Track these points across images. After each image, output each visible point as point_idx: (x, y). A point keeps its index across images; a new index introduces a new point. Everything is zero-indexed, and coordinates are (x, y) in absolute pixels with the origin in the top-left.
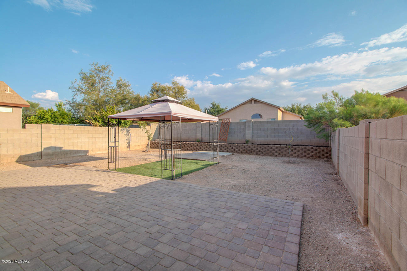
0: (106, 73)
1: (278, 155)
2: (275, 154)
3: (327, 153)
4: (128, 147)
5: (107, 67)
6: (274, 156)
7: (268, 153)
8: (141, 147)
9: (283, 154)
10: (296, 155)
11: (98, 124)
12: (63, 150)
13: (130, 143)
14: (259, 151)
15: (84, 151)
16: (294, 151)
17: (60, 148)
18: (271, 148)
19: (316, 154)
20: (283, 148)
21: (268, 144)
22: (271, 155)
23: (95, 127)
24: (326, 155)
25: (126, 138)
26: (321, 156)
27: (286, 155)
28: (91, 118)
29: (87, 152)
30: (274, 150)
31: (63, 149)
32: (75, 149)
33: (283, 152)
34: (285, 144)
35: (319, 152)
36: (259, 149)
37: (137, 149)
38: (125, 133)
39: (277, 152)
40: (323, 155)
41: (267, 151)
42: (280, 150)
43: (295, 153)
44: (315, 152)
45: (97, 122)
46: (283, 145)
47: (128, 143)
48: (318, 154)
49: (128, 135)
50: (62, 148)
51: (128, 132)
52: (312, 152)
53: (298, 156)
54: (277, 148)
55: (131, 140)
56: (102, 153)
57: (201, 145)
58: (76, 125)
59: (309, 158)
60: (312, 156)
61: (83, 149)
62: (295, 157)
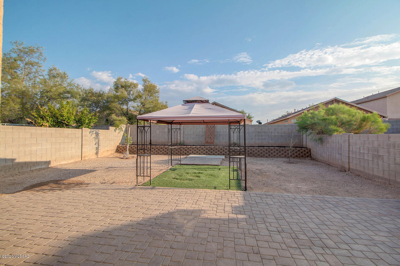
0: (36, 57)
1: (268, 156)
2: (266, 155)
3: (307, 153)
4: (97, 153)
5: (38, 50)
6: (265, 157)
7: (259, 155)
8: (110, 153)
9: (273, 155)
10: (283, 156)
11: (47, 124)
12: (16, 163)
13: (98, 148)
14: (251, 153)
15: (45, 162)
16: (282, 152)
17: (13, 160)
18: (261, 150)
19: (299, 154)
20: (272, 150)
21: (253, 147)
22: (262, 157)
23: (43, 128)
24: (307, 154)
25: (95, 143)
26: (304, 156)
27: (275, 156)
28: (37, 116)
29: (49, 162)
30: (264, 152)
31: (17, 161)
32: (34, 160)
33: (272, 153)
34: (268, 146)
35: (302, 153)
36: (250, 151)
37: (106, 155)
38: (94, 136)
39: (267, 153)
40: (305, 154)
41: (258, 153)
42: (269, 152)
43: (283, 154)
44: (298, 153)
45: (45, 122)
46: (266, 147)
47: (97, 148)
48: (301, 154)
49: (97, 138)
50: (15, 159)
51: (97, 134)
52: (296, 152)
53: (285, 156)
54: (266, 150)
55: (100, 144)
56: (67, 163)
57: (188, 149)
58: (7, 125)
59: (294, 157)
60: (297, 156)
61: (44, 160)
62: (283, 157)
